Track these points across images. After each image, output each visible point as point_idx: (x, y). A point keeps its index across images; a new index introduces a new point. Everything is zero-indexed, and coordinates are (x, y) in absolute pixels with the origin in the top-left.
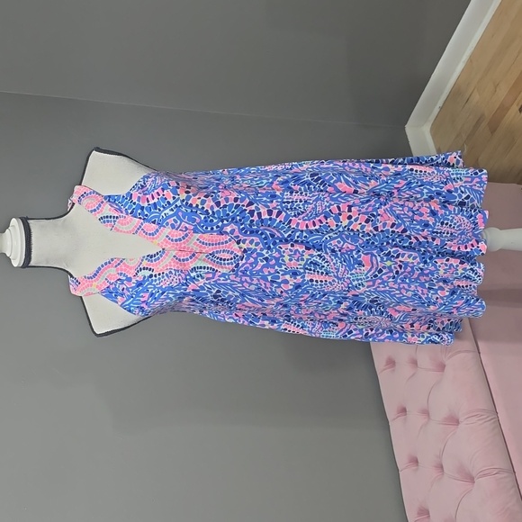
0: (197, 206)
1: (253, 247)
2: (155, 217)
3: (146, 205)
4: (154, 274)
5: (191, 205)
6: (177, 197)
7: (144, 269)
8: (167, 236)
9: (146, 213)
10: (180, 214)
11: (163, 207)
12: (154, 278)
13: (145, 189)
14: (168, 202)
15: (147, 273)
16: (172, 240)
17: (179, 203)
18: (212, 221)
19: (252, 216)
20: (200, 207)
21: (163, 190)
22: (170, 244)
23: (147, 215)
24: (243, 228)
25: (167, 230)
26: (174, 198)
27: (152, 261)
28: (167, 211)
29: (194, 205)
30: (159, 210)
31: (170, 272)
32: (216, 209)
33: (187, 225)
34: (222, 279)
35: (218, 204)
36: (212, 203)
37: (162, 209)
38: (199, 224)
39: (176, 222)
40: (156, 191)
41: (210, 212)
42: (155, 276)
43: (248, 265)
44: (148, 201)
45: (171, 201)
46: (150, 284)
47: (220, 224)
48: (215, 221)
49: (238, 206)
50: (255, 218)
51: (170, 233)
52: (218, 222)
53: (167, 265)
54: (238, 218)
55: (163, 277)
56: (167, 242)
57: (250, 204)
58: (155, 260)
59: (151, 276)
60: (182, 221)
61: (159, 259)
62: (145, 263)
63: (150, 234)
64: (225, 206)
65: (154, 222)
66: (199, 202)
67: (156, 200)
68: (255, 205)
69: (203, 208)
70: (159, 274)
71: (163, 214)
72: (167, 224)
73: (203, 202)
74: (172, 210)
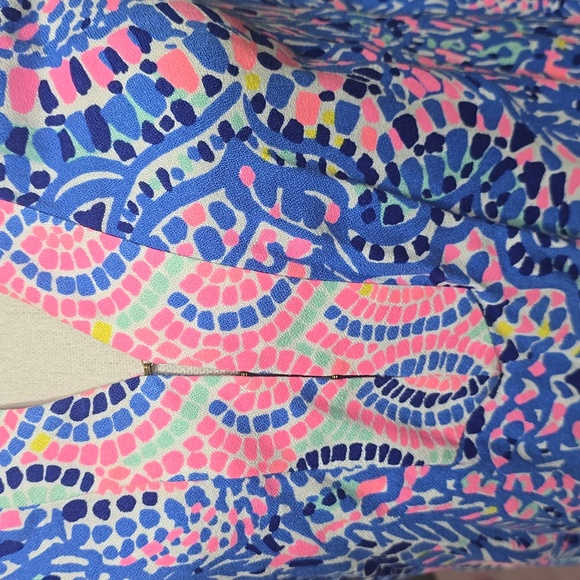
0: (323, 133)
1: (542, 331)
2: (101, 188)
3: (35, 119)
4: (92, 498)
5: (296, 129)
6: (226, 79)
7: (35, 474)
8: (177, 300)
9: (37, 165)
10: (246, 174)
11: (149, 132)
12: (91, 520)
13: (27, 32)
14: (183, 110)
15: (53, 496)
16: (206, 321)
17: (237, 116)
18: (394, 214)
19: (533, 191)
20: (336, 140)
21: (143, 39)
22: (191, 339)
23: (41, 179)
24: (518, 250)
25: (178, 267)
26: (212, 85)
27: (81, 434)
28: (171, 159)
29: (310, 132)
30: (125, 151)
31: (196, 496)
32: (402, 154)
33: (284, 239)
34: (432, 494)
35: (406, 128)
36: (384, 126)
37: (140, 146)
38: (338, 229)
39: (228, 221)
40: (97, 44)
41: (379, 166)
42: (102, 509)
43: (516, 415)
44: (49, 102)
45: (200, 103)
46: (71, 548)
47: (429, 231)
48: (410, 214)
49: (481, 141)
50: (544, 201)
51: (192, 282)
52: (420, 222)
53: (174, 460)
54: (485, 199)
55: (150, 519)
56: (174, 331)
57: (523, 137)
58: (102, 429)
59: (75, 510)
60: (254, 216)
61: (123, 420)
62: (40, 445)
63: (66, 286)
64: (435, 142)
65: (92, 219)
66: (326, 114)
67: (100, 96)
68: (539, 141)
69: (349, 147)
70: (127, 504)
71: (148, 174)
72: (176, 231)
73: (347, 118)
74: (204, 153)
